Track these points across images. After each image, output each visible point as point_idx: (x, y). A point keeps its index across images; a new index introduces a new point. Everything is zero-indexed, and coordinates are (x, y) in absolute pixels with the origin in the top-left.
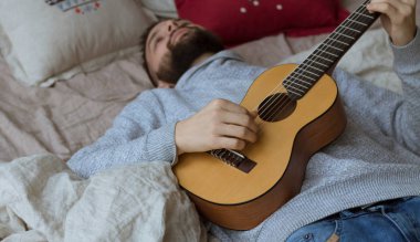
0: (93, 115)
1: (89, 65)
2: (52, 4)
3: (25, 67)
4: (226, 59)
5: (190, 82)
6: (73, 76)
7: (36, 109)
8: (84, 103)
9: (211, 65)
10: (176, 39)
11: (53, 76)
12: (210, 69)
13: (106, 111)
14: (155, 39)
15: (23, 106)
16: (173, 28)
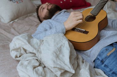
0: (27, 29)
1: (21, 18)
2: (10, 1)
3: (4, 18)
4: (65, 12)
5: (56, 18)
6: (17, 21)
7: (11, 28)
8: (24, 26)
9: (62, 13)
10: (50, 8)
11: (12, 20)
12: (62, 14)
13: (31, 28)
14: (42, 8)
15: (7, 28)
16: (48, 5)
